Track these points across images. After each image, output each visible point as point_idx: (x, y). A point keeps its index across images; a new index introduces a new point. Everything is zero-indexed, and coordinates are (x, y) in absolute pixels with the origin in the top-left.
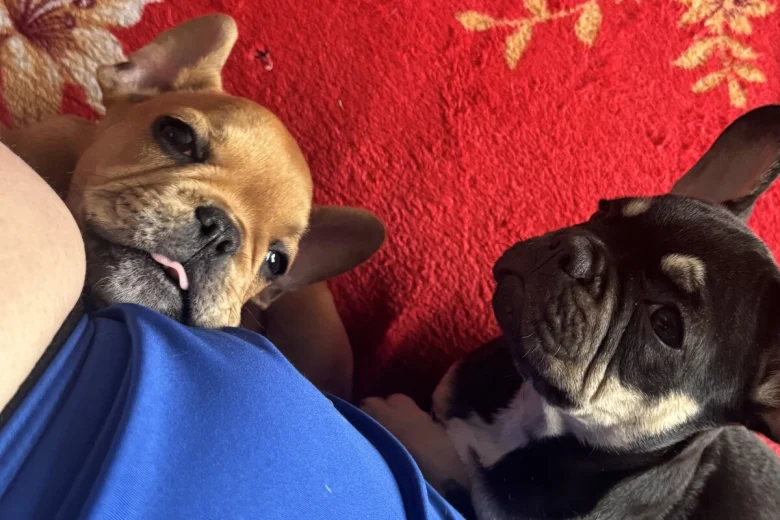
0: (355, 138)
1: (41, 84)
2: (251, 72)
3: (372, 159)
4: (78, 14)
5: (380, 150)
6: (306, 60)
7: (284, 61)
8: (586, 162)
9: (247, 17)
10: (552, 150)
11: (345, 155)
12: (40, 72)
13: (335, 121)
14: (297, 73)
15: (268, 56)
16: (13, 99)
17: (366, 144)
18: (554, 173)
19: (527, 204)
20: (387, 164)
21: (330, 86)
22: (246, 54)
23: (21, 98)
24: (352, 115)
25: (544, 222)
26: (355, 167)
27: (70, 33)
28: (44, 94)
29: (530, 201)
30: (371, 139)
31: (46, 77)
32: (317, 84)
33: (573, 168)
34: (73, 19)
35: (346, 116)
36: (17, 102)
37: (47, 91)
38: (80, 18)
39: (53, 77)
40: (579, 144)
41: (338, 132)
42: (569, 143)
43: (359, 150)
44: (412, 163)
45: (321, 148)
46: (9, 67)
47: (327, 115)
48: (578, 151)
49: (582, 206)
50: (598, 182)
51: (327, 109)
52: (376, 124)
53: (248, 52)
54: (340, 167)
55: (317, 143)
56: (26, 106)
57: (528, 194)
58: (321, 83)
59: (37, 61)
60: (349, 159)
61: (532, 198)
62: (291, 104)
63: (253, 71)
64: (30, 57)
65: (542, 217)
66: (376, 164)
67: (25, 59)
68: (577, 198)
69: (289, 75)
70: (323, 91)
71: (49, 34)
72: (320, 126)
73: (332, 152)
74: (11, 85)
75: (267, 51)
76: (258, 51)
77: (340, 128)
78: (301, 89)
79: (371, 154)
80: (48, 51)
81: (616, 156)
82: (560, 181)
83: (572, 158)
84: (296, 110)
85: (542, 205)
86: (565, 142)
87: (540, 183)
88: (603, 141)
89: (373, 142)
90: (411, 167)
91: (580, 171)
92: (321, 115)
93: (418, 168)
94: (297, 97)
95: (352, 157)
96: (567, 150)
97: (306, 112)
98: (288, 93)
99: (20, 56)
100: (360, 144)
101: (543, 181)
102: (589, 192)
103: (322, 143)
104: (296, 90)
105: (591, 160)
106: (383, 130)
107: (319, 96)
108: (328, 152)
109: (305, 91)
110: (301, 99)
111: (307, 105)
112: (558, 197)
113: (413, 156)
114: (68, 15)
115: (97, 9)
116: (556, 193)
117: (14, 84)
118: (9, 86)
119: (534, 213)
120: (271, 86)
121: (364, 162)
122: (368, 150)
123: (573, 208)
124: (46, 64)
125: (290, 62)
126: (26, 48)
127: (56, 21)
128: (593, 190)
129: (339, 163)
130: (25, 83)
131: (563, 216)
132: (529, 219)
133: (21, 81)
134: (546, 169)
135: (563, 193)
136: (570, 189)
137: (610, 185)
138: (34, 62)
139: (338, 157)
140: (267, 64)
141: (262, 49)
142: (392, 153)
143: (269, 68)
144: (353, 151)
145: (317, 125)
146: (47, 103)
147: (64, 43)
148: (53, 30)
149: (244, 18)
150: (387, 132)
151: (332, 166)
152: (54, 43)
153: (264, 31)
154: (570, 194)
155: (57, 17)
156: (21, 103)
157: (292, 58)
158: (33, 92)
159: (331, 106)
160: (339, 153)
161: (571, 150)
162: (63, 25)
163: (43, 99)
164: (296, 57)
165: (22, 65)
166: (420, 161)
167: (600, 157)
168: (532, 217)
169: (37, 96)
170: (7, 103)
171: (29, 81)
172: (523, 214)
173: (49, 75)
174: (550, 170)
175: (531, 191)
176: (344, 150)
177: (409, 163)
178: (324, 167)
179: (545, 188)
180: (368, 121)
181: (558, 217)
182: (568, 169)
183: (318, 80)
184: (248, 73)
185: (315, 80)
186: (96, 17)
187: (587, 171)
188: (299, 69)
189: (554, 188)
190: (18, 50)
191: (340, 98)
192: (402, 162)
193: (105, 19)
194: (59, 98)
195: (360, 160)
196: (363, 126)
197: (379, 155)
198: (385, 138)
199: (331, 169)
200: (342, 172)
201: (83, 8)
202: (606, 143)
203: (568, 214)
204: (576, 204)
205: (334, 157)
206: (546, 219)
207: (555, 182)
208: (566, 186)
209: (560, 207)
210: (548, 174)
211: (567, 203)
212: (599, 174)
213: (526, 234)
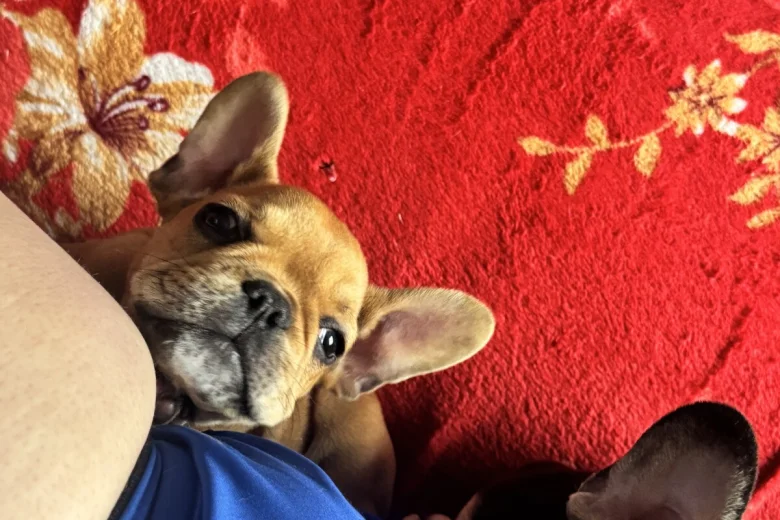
0: (412, 251)
1: (110, 180)
2: (315, 182)
3: (427, 272)
4: (152, 117)
5: (436, 265)
6: (369, 174)
7: (347, 174)
8: (638, 290)
9: (315, 129)
10: (605, 276)
11: (401, 266)
12: (110, 169)
13: (393, 232)
14: (360, 186)
15: (333, 167)
16: (81, 191)
17: (422, 257)
18: (607, 298)
19: (578, 325)
20: (441, 278)
21: (391, 200)
22: (311, 165)
23: (89, 191)
24: (411, 229)
25: (594, 344)
26: (410, 279)
27: (142, 134)
28: (112, 189)
29: (581, 324)
30: (427, 253)
31: (115, 173)
32: (379, 198)
33: (625, 294)
34: (147, 121)
35: (404, 228)
36: (85, 195)
37: (115, 186)
38: (153, 120)
39: (122, 173)
40: (633, 272)
41: (396, 244)
42: (623, 269)
43: (415, 262)
44: (467, 278)
45: (378, 258)
46: (80, 162)
47: (387, 228)
48: (631, 278)
49: (632, 331)
50: (650, 311)
51: (386, 221)
52: (433, 239)
53: (313, 162)
54: (395, 277)
55: (374, 253)
56: (94, 200)
57: (580, 317)
58: (383, 197)
59: (108, 158)
60: (404, 270)
61: (583, 320)
62: (352, 216)
63: (317, 180)
64: (101, 154)
65: (592, 341)
66: (431, 277)
67: (97, 155)
68: (628, 324)
69: (352, 186)
70: (385, 204)
71: (121, 134)
72: (379, 237)
73: (389, 264)
74: (81, 179)
75: (332, 163)
76: (323, 162)
77: (397, 241)
78: (363, 200)
79: (426, 267)
80: (120, 150)
81: (669, 286)
82: (612, 306)
83: (625, 284)
84: (356, 221)
85: (593, 327)
86: (620, 268)
87: (593, 306)
88: (657, 271)
89: (430, 256)
90: (465, 282)
91: (632, 297)
92: (379, 227)
93: (472, 284)
94: (357, 208)
95: (408, 269)
96: (620, 276)
97: (365, 222)
98: (349, 205)
99: (91, 152)
100: (416, 257)
101: (595, 306)
102: (640, 318)
103: (378, 253)
104: (357, 202)
105: (643, 288)
106: (440, 245)
107: (379, 208)
108: (385, 262)
109: (367, 202)
110: (362, 210)
111: (368, 216)
112: (609, 321)
113: (467, 271)
114: (142, 117)
115: (170, 113)
116: (608, 317)
117: (83, 178)
118: (79, 181)
119: (585, 335)
120: (333, 197)
121: (419, 274)
122: (424, 263)
123: (623, 333)
124: (116, 161)
125: (354, 174)
126: (98, 144)
127: (130, 121)
128: (644, 317)
129: (394, 273)
130: (96, 180)
131: (613, 340)
132: (579, 341)
133: (91, 175)
134: (599, 293)
135: (615, 318)
136: (621, 315)
137: (661, 313)
138: (105, 159)
139: (394, 268)
140: (331, 175)
141: (328, 161)
142: (447, 267)
143: (333, 179)
144: (409, 263)
145: (375, 236)
146: (115, 198)
147: (136, 144)
148: (126, 130)
149: (312, 130)
150: (444, 248)
151: (387, 274)
152: (127, 143)
153: (331, 144)
154: (621, 319)
155: (132, 119)
156: (89, 196)
157: (356, 171)
158: (102, 187)
159: (391, 219)
160: (396, 264)
161: (625, 277)
162: (136, 126)
163: (111, 194)
164: (360, 171)
165: (93, 161)
166: (474, 277)
167: (653, 285)
168: (582, 339)
169: (105, 192)
170: (74, 196)
171: (98, 176)
172: (574, 336)
173: (118, 172)
174: (603, 295)
175: (583, 314)
176: (400, 261)
177: (463, 279)
178: (379, 276)
179: (597, 312)
180: (426, 236)
181: (608, 340)
182: (621, 295)
183: (380, 194)
184: (312, 183)
185: (377, 193)
186: (169, 121)
187: (639, 298)
188: (361, 181)
189: (606, 312)
190: (91, 147)
191: (399, 212)
192: (456, 277)
193: (177, 123)
194: (127, 194)
195: (416, 272)
196: (421, 240)
197: (434, 268)
198: (442, 253)
199: (386, 279)
200: (397, 282)
201: (157, 111)
202: (660, 272)
203: (618, 339)
204: (627, 330)
205: (390, 268)
206: (596, 342)
207: (607, 307)
208: (617, 311)
209: (611, 332)
210: (601, 299)
211: (618, 328)
212: (651, 302)
213: (575, 355)
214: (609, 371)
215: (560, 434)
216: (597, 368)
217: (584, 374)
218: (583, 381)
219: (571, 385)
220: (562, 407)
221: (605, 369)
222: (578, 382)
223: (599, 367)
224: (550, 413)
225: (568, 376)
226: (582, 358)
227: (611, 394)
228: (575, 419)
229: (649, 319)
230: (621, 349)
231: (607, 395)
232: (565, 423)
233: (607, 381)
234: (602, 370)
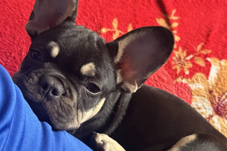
18: (10, 7)
33: (16, 3)
65: (12, 24)
68: (22, 13)
82: (13, 9)
85: (10, 19)
91: (19, 4)
101: (7, 11)
102: (25, 10)
116: (13, 14)
119: (8, 23)
123: (21, 17)
128: (26, 9)
131: (19, 21)
135: (16, 13)
154: (18, 12)
174: (8, 6)
179: (9, 13)
181: (17, 22)
182: (14, 4)
187: (22, 3)
189: (12, 12)
203: (21, 20)
204: (22, 15)
207: (11, 9)
208: (16, 10)
209: (17, 18)
210: (8, 7)
211: (19, 16)
212: (26, 3)
213: (8, 32)
214: (23, 33)
215: (16, 68)
216: (18, 34)
217: (14, 38)
218: (15, 41)
219: (11, 45)
220: (11, 57)
221: (21, 33)
222: (13, 43)
223: (18, 33)
224: (9, 61)
225: (9, 42)
226: (11, 32)
227: (27, 42)
228: (19, 59)
229: (28, 9)
230: (23, 23)
231: (26, 43)
232: (16, 63)
233: (24, 38)
234: (20, 34)
